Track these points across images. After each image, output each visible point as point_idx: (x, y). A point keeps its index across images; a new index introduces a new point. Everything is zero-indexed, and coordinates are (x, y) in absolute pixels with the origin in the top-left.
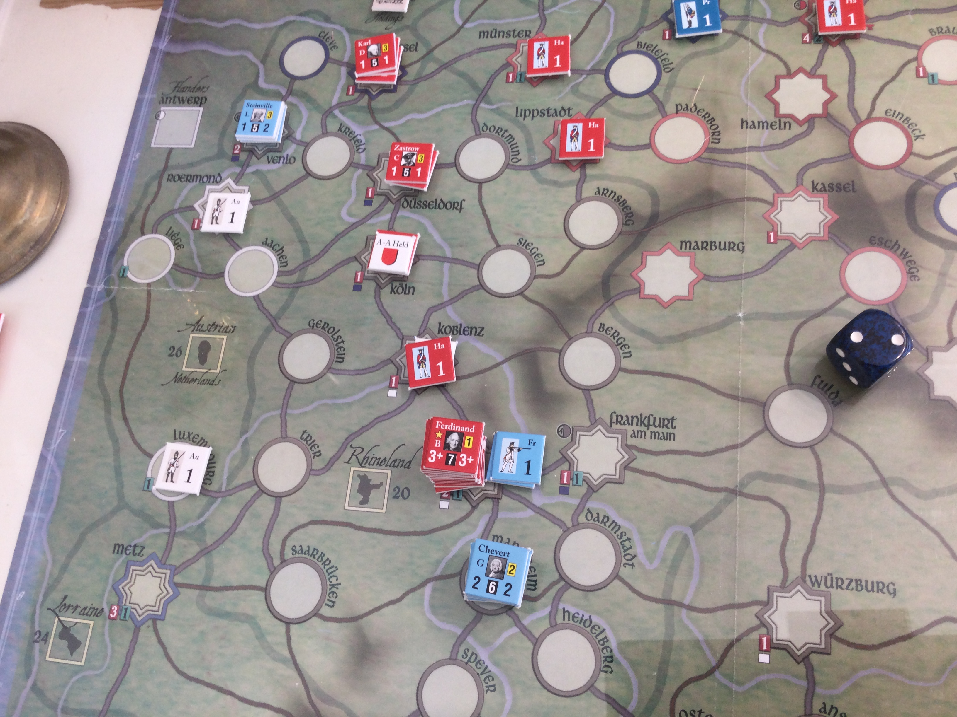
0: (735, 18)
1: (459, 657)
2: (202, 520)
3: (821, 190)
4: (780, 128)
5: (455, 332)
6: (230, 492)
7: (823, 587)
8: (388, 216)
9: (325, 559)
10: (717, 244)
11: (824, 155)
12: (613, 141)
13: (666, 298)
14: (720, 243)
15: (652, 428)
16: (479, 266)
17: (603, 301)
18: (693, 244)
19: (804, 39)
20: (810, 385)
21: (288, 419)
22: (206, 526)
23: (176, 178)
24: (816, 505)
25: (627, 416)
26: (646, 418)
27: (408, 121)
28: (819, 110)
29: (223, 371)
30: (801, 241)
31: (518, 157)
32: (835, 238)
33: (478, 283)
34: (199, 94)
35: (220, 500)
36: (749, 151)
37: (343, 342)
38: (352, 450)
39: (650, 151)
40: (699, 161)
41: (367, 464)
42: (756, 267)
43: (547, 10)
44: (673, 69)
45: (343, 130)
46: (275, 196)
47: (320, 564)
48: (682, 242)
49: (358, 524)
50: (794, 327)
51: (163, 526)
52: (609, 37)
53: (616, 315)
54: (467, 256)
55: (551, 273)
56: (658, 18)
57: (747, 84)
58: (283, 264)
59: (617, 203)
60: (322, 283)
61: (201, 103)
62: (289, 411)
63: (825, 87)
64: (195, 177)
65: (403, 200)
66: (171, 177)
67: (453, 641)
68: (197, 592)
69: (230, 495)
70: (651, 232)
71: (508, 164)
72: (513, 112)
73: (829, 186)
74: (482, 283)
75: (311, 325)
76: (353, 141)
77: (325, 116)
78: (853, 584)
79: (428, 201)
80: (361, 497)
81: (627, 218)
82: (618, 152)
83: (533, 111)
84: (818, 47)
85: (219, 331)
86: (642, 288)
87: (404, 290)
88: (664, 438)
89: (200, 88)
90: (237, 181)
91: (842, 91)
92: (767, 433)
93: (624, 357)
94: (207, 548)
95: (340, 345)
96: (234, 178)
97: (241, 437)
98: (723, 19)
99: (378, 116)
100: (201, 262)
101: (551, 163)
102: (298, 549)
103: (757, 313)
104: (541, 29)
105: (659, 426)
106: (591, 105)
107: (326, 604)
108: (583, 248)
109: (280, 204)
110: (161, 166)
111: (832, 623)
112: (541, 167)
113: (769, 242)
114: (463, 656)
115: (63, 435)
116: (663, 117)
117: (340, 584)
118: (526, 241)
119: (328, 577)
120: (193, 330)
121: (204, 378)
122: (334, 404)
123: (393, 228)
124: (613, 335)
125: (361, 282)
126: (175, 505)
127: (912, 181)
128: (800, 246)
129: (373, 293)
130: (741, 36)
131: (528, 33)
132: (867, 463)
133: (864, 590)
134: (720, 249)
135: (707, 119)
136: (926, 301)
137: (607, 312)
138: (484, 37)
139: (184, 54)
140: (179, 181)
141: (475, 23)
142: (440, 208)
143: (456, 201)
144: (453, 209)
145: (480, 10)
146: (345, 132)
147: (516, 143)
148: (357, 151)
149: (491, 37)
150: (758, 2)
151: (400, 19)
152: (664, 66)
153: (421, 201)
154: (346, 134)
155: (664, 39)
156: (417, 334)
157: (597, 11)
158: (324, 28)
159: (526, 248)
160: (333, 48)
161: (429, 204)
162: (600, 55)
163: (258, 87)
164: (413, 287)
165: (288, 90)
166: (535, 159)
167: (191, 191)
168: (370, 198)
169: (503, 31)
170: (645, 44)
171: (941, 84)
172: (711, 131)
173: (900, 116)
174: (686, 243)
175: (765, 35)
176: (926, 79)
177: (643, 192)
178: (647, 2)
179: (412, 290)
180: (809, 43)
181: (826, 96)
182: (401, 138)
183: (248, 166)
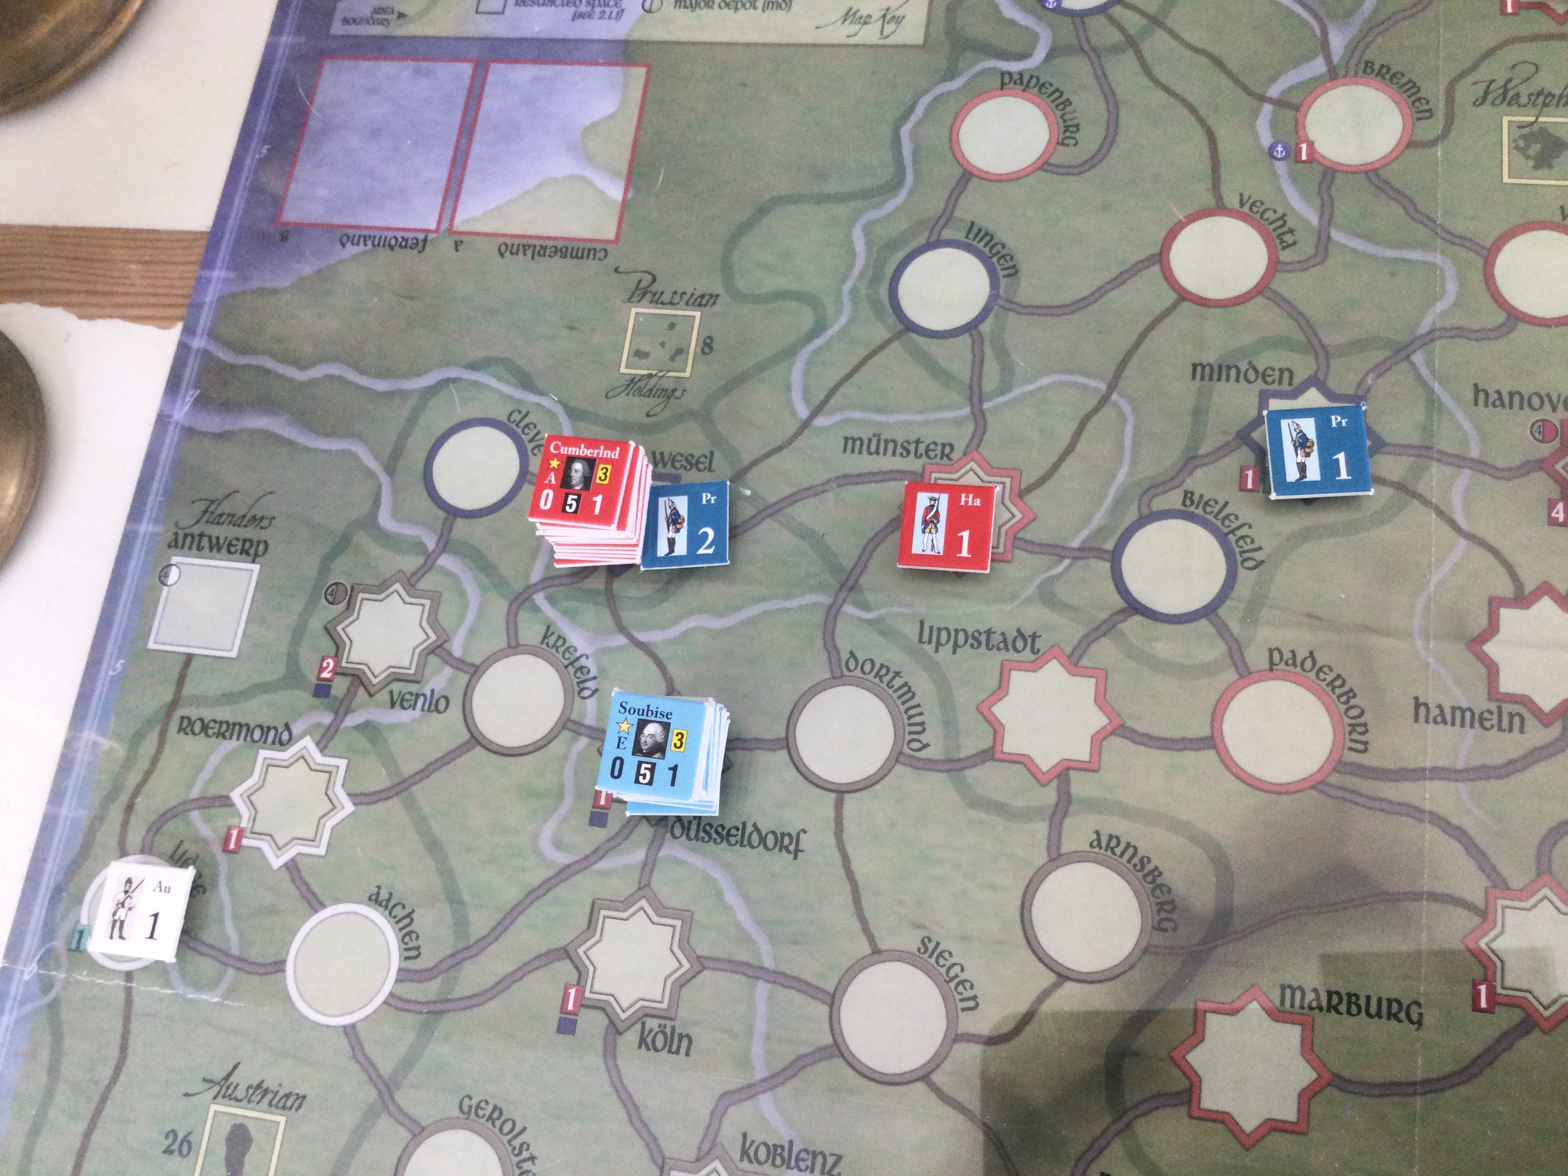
0: (1401, 449)
4: (1500, 729)
5: (778, 1162)
8: (638, 856)
10: (1362, 1002)
12: (1130, 723)
13: (1249, 1123)
14: (1368, 998)
16: (833, 995)
17: (1107, 1119)
18: (1310, 996)
19: (1553, 515)
23: (197, 727)
27: (690, 631)
30: (1547, 1013)
31: (924, 738)
33: (829, 1040)
34: (252, 534)
36: (1432, 779)
37: (532, 1158)
39: (1210, 755)
40: (1323, 792)
42: (1448, 1068)
43: (990, 399)
44: (1262, 562)
45: (552, 640)
46: (402, 786)
48: (1283, 988)
52: (1121, 476)
53: (1136, 1156)
54: (809, 969)
55: (991, 1033)
56: (1230, 438)
57: (1426, 612)
58: (411, 952)
59: (1140, 875)
60: (493, 1005)
61: (256, 555)
64: (237, 727)
65: (672, 819)
66: (185, 723)
70: (1215, 956)
71: (901, 753)
72: (911, 630)
74: (839, 1041)
75: (466, 1109)
76: (571, 670)
77: (515, 605)
79: (728, 827)
81: (1162, 914)
82: (1142, 749)
83: (957, 631)
85: (270, 1104)
86: (1195, 1091)
87: (668, 1042)
89: (254, 517)
90: (323, 746)
95: (527, 1166)
96: (318, 737)
98: (1371, 452)
99: (625, 615)
100: (240, 933)
101: (993, 759)
104: (975, 442)
106: (1080, 631)
108: (1063, 976)
109: (412, 806)
110: (167, 696)
112: (973, 766)
113: (1476, 1008)
116: (1241, 677)
118: (938, 944)
120: (216, 1096)
123: (648, 885)
125: (575, 1013)
128: (1547, 1026)
129: (600, 1041)
130: (1414, 495)
131: (947, 450)
134: (1370, 1016)
135: (1338, 691)
137: (1117, 1147)
138: (853, 451)
139: (223, 436)
140: (202, 734)
141: (837, 417)
142: (752, 847)
143: (786, 831)
144: (780, 850)
145: (847, 389)
146: (554, 645)
147: (919, 706)
148: (579, 693)
149: (870, 453)
150: (1450, 414)
151: (678, 394)
152: (1241, 553)
153: (711, 826)
154: (557, 652)
155: (1243, 488)
156: (692, 1156)
157: (1095, 411)
158: (519, 402)
159: (937, 963)
160: (536, 451)
161: (728, 834)
162: (1099, 517)
163: (378, 528)
164: (688, 1036)
165: (439, 540)
166: (958, 747)
167: (227, 759)
168: (602, 807)
169: (894, 441)
170: (1201, 496)
172: (1346, 720)
174: (1293, 990)
175: (1466, 497)
177: (1197, 853)
178: (1205, 394)
179: (685, 1043)
180: (1563, 525)
182: (673, 671)
183: (348, 710)
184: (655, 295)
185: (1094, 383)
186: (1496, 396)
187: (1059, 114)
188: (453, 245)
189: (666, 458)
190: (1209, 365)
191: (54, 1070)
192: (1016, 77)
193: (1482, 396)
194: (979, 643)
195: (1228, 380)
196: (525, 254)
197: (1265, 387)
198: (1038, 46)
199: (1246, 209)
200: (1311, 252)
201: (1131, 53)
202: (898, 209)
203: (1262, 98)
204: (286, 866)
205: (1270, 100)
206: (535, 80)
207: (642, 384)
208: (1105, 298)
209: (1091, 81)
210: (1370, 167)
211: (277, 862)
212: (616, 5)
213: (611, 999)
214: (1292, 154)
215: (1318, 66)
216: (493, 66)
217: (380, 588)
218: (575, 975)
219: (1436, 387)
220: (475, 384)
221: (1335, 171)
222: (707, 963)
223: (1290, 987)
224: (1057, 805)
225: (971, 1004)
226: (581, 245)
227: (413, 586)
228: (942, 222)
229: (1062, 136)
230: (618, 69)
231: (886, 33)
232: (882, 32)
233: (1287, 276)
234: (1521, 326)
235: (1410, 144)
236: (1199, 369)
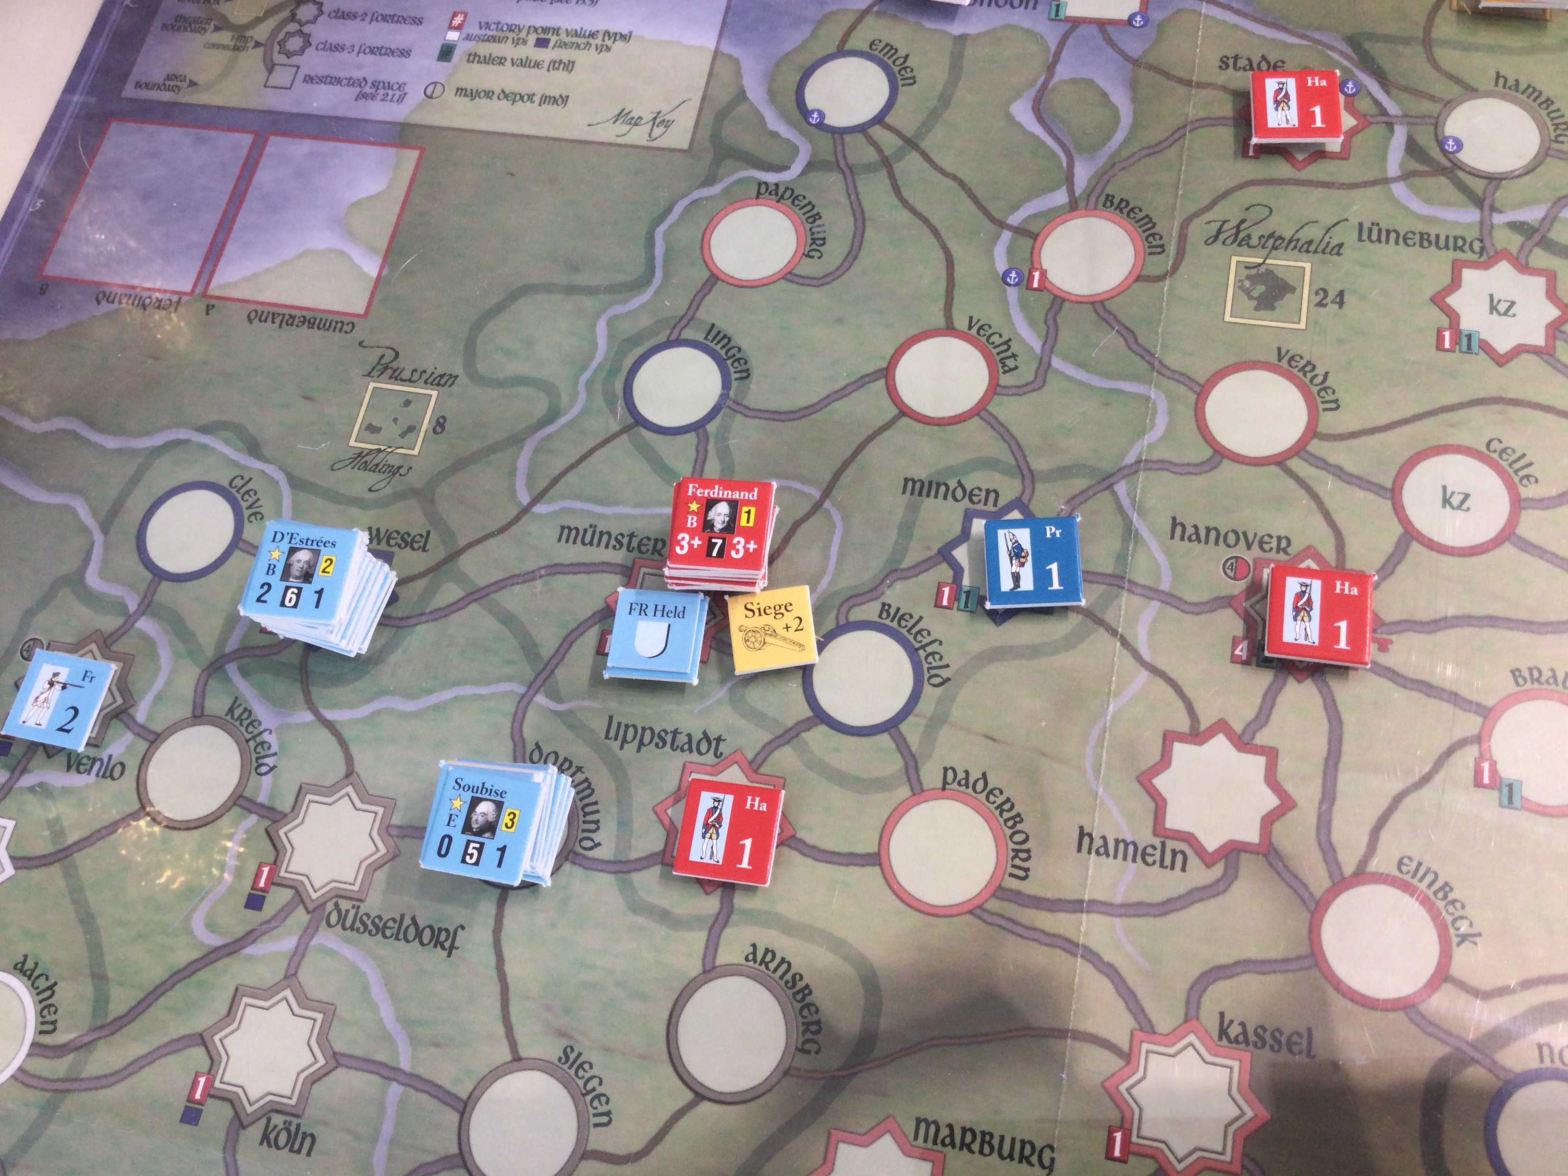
0: (1093, 577)
3: (1236, 1041)
4: (1162, 865)
8: (291, 942)
10: (996, 1142)
11: (1254, 952)
12: (801, 834)
14: (1002, 1138)
16: (466, 1104)
18: (944, 1132)
19: (1237, 652)
27: (379, 712)
28: (1252, 836)
30: (1181, 1167)
31: (597, 837)
33: (455, 1149)
36: (1088, 912)
39: (875, 872)
40: (979, 917)
44: (948, 679)
45: (237, 712)
46: (63, 854)
48: (919, 1121)
52: (824, 584)
54: (445, 1074)
55: (621, 1151)
56: (932, 554)
57: (1100, 744)
58: (46, 1027)
59: (790, 992)
60: (119, 1092)
63: (1272, 780)
65: (330, 906)
70: (855, 1081)
71: (571, 850)
72: (599, 725)
73: (1256, 1032)
74: (465, 1151)
76: (252, 744)
77: (206, 674)
79: (385, 918)
81: (809, 1036)
82: (810, 862)
83: (644, 729)
84: (1264, 678)
87: (291, 1141)
91: (1307, 795)
99: (317, 692)
101: (661, 863)
106: (764, 737)
108: (700, 1094)
109: (71, 874)
112: (640, 869)
113: (1109, 1156)
116: (914, 794)
118: (580, 1054)
123: (295, 974)
125: (202, 1103)
127: (1440, 1049)
129: (222, 1139)
130: (1100, 622)
131: (659, 546)
134: (1002, 1157)
135: (1006, 815)
138: (567, 541)
141: (557, 505)
142: (407, 941)
143: (444, 926)
144: (435, 946)
145: (571, 478)
146: (239, 718)
147: (596, 803)
148: (256, 769)
149: (583, 543)
150: (1147, 547)
151: (402, 471)
152: (929, 669)
153: (368, 915)
154: (241, 724)
155: (938, 604)
157: (806, 518)
158: (244, 467)
159: (576, 1075)
160: (252, 519)
161: (385, 927)
163: (85, 586)
164: (313, 1136)
165: (141, 603)
166: (630, 848)
168: (262, 890)
169: (609, 533)
170: (898, 609)
171: (1530, 811)
172: (1012, 846)
173: (1430, 877)
174: (928, 1125)
175: (1153, 631)
176: (1495, 793)
177: (849, 970)
178: (913, 509)
179: (308, 1141)
180: (1246, 663)
181: (1272, 801)
182: (354, 751)
183: (22, 773)
184: (395, 371)
185: (808, 489)
186: (1193, 530)
187: (809, 226)
188: (205, 307)
189: (382, 536)
190: (920, 480)
192: (772, 188)
193: (1179, 529)
194: (665, 743)
195: (936, 497)
196: (273, 322)
197: (971, 506)
198: (797, 160)
199: (974, 331)
200: (1032, 376)
201: (884, 173)
202: (642, 306)
203: (1002, 225)
205: (1010, 228)
206: (311, 155)
207: (368, 458)
208: (830, 407)
209: (843, 198)
210: (1098, 298)
212: (399, 88)
213: (239, 1091)
214: (1024, 281)
215: (1061, 197)
216: (273, 139)
217: (75, 647)
218: (208, 1062)
219: (1135, 517)
220: (204, 447)
221: (1064, 300)
222: (342, 1060)
223: (925, 1120)
224: (719, 914)
225: (605, 1119)
226: (330, 317)
227: (107, 647)
228: (684, 322)
229: (808, 248)
230: (391, 151)
231: (654, 135)
232: (650, 135)
233: (1005, 398)
234: (1226, 463)
235: (1139, 277)
236: (910, 484)
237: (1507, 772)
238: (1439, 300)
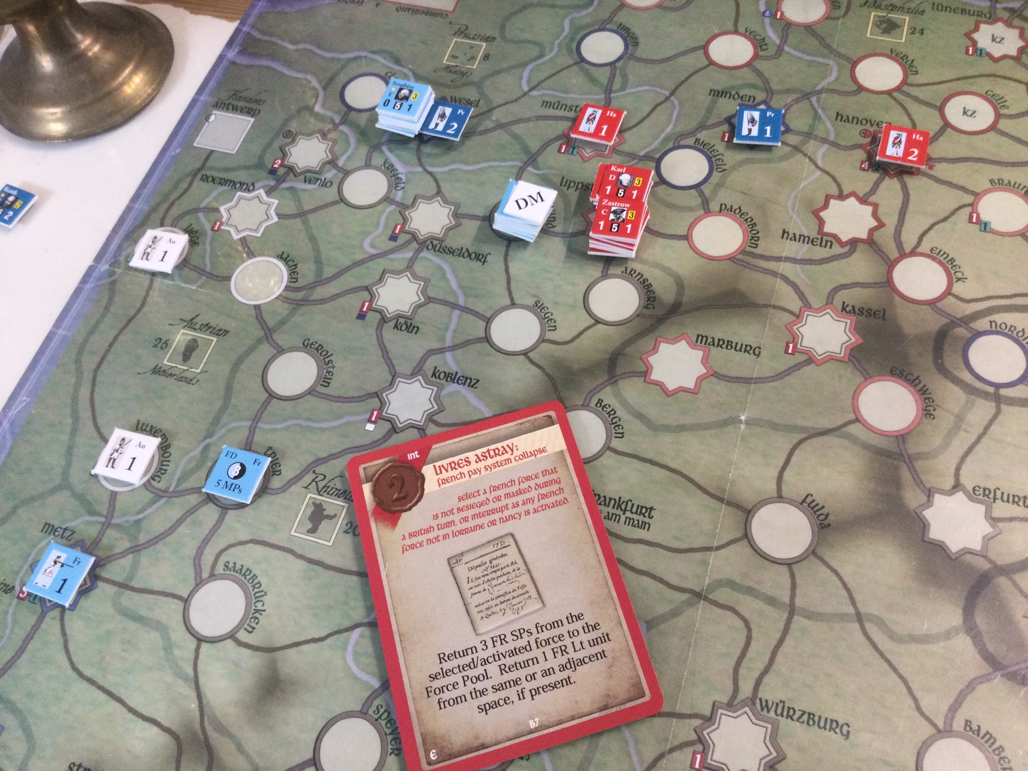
0: (798, 133)
1: (371, 712)
2: (141, 516)
3: (850, 312)
4: (821, 245)
5: (449, 379)
6: (177, 494)
7: (772, 714)
8: (409, 255)
9: (256, 581)
10: (734, 345)
11: (860, 280)
12: (651, 227)
13: (671, 386)
14: (737, 344)
15: (628, 514)
16: (489, 319)
17: (606, 377)
18: (710, 340)
19: (863, 165)
20: (800, 502)
21: (257, 431)
22: (144, 522)
23: (210, 179)
24: (781, 626)
25: (605, 497)
26: (624, 502)
27: (453, 170)
28: (864, 236)
29: (204, 372)
30: (819, 358)
31: (553, 223)
32: (855, 362)
33: (484, 335)
34: (254, 106)
35: (164, 500)
36: (785, 261)
37: (333, 367)
38: (315, 476)
39: (686, 242)
40: (734, 262)
41: (325, 494)
42: (769, 374)
43: (614, 93)
44: (724, 170)
45: (386, 166)
46: (302, 214)
47: (249, 585)
48: (698, 336)
49: (299, 552)
50: (795, 441)
51: (99, 515)
52: (668, 130)
53: (617, 395)
54: (479, 307)
55: (560, 340)
56: (721, 120)
57: (796, 197)
58: (292, 280)
59: (642, 286)
60: (327, 306)
61: (254, 115)
62: (259, 425)
63: (875, 215)
64: (229, 182)
65: (428, 242)
66: (204, 177)
67: (367, 694)
68: (115, 589)
69: (176, 497)
70: (670, 320)
72: (557, 180)
73: (859, 310)
74: (488, 336)
75: (306, 344)
76: (393, 178)
77: (372, 150)
78: (805, 717)
79: (454, 248)
80: (310, 526)
81: (649, 302)
82: (653, 237)
83: (579, 183)
84: (875, 176)
85: (211, 333)
86: (649, 372)
87: (408, 328)
88: (638, 527)
89: (256, 100)
90: (269, 193)
91: (891, 222)
92: (745, 541)
93: (615, 437)
94: (139, 545)
95: (330, 369)
96: (266, 190)
97: (203, 441)
98: (784, 133)
99: (423, 160)
100: (212, 263)
101: (584, 234)
102: (231, 565)
103: (760, 420)
105: (636, 513)
107: (245, 629)
108: (598, 321)
109: (305, 223)
110: (198, 165)
111: (775, 754)
113: (786, 352)
114: (374, 712)
115: (24, 404)
116: (706, 213)
117: (265, 611)
118: (543, 304)
119: (254, 601)
120: (185, 327)
121: (182, 375)
122: (308, 426)
123: (411, 267)
124: (609, 413)
125: (366, 312)
126: (118, 496)
127: (945, 321)
128: (818, 363)
129: (375, 325)
130: (800, 151)
132: (845, 594)
133: (816, 725)
134: (736, 350)
135: (749, 223)
136: (938, 441)
137: (608, 389)
138: (546, 107)
139: (248, 66)
140: (212, 183)
141: (541, 92)
142: (464, 257)
143: (481, 253)
144: (477, 260)
145: (549, 82)
146: (388, 168)
148: (395, 188)
149: (553, 108)
150: (824, 122)
151: (468, 74)
152: (717, 165)
153: (446, 247)
154: (389, 170)
155: (723, 140)
156: (409, 374)
157: (661, 103)
158: (392, 68)
159: (541, 311)
161: (454, 251)
162: (656, 144)
163: (314, 111)
164: (418, 327)
165: (342, 119)
166: (569, 228)
167: (220, 194)
168: (397, 234)
169: (566, 106)
170: (703, 142)
171: (993, 233)
172: (750, 235)
173: (945, 256)
174: (703, 337)
175: (824, 155)
176: (978, 226)
177: (670, 279)
178: (714, 103)
179: (415, 329)
180: (867, 170)
181: (874, 223)
182: (442, 184)
183: (284, 181)
184: (466, 34)
185: (663, 92)
186: (846, 117)
188: (375, 4)
189: (457, 100)
190: (718, 90)
191: (107, 309)
193: (840, 117)
194: (588, 188)
195: (725, 97)
196: (408, 12)
197: (741, 102)
200: (773, 53)
202: (588, 15)
204: (241, 239)
207: (452, 68)
208: (676, 59)
210: (808, 25)
211: (236, 237)
213: (384, 309)
214: (773, 16)
217: (310, 135)
218: (370, 297)
219: (820, 111)
220: (374, 60)
221: (792, 24)
222: (432, 300)
223: (701, 336)
226: (436, 11)
227: (325, 136)
228: (608, 21)
233: (760, 61)
234: (863, 92)
235: (827, 17)
236: (713, 93)
237: (984, 217)
238: (968, 35)
